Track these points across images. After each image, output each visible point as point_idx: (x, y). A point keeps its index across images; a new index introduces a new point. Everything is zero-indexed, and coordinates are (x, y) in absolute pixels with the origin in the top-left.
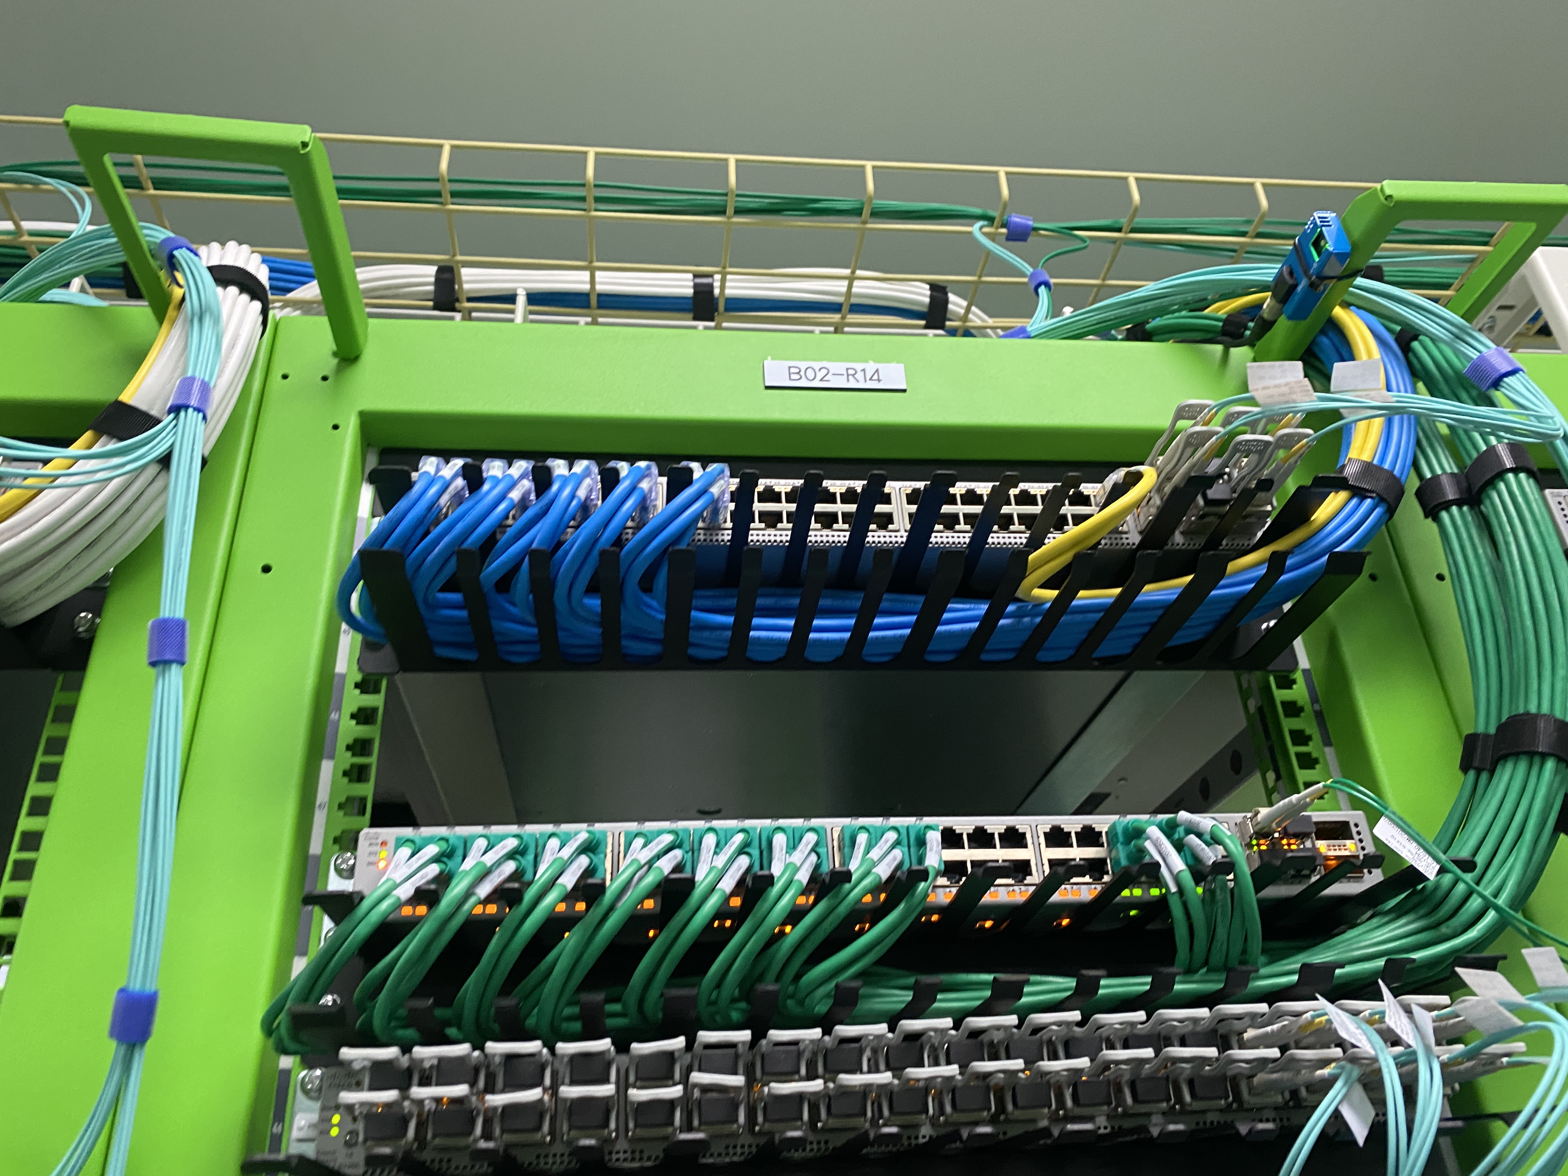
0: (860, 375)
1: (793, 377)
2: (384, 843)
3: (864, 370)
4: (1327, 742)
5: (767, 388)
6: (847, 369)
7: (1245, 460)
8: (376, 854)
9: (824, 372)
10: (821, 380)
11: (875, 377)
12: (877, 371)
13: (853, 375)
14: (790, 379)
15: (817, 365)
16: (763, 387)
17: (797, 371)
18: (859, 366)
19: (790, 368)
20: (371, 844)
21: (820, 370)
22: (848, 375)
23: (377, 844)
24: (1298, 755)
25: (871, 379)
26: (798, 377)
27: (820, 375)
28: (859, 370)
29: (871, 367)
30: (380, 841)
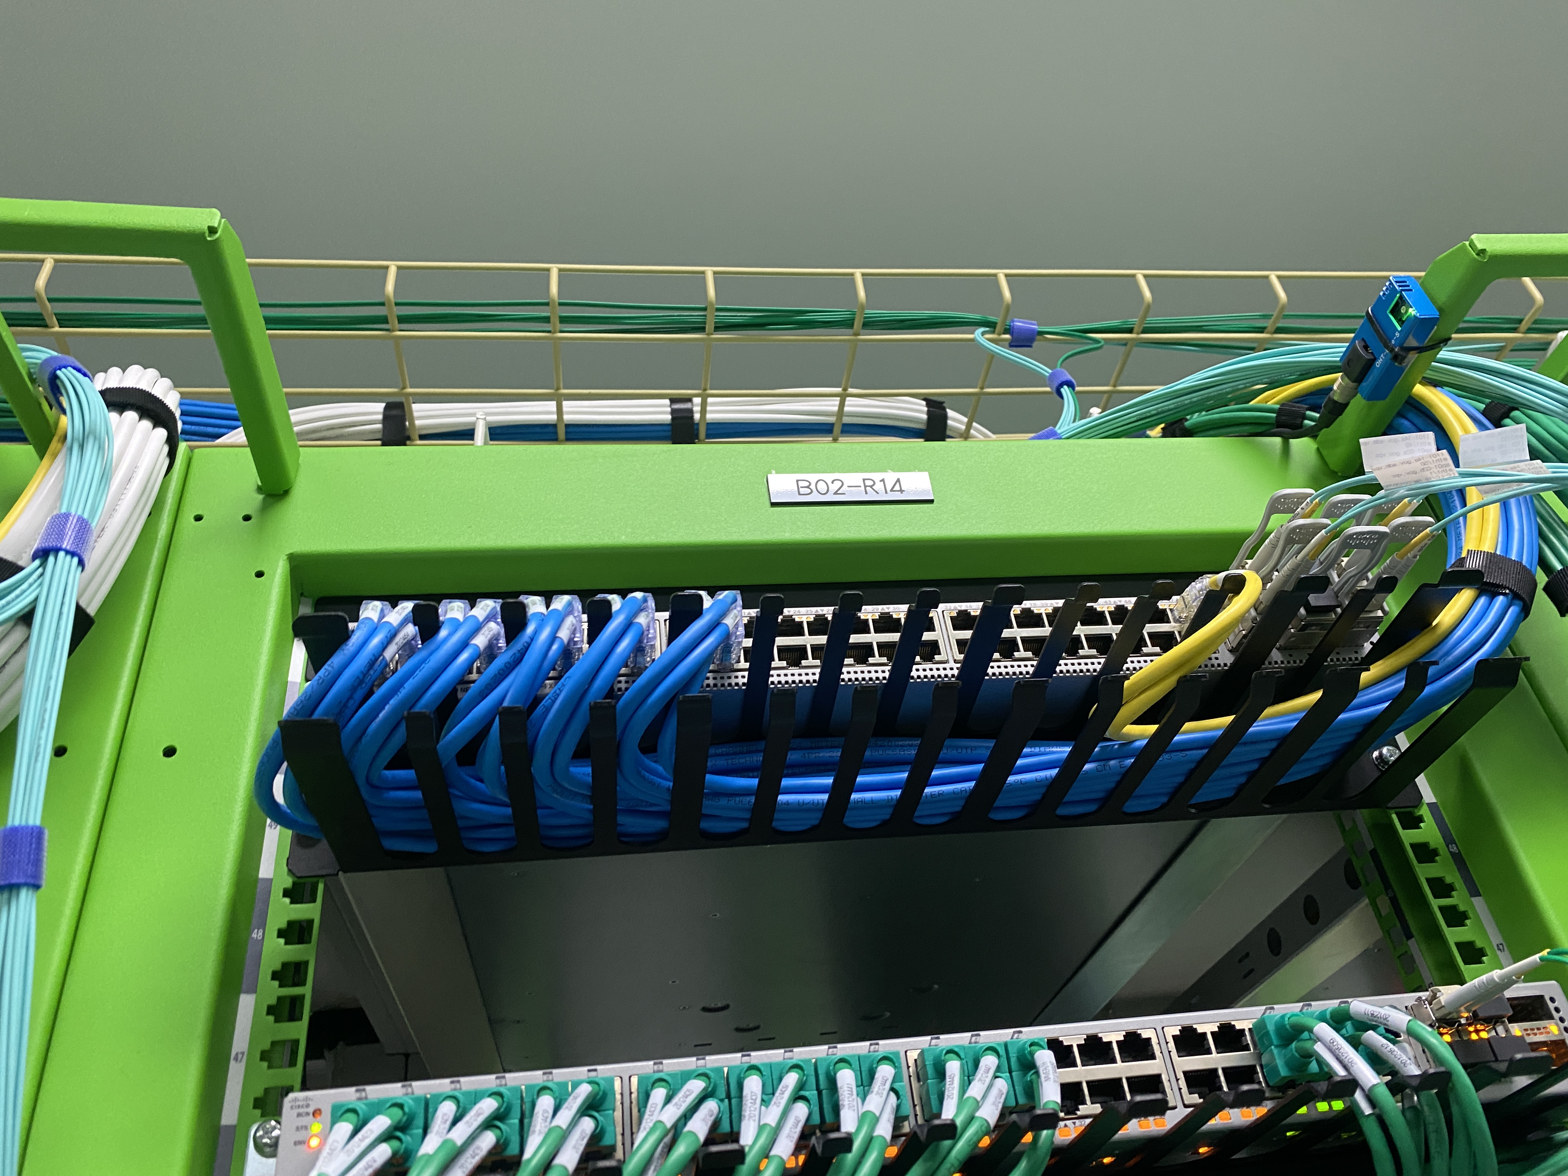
0: (879, 486)
1: (802, 491)
2: (317, 1113)
3: (883, 480)
4: (1474, 892)
5: (774, 505)
6: (864, 480)
7: (1346, 559)
8: (306, 1128)
9: (840, 484)
10: (836, 493)
11: (897, 488)
12: (898, 481)
13: (871, 487)
14: (799, 494)
15: (829, 477)
16: (769, 505)
17: (808, 484)
18: (877, 476)
19: (797, 481)
20: (299, 1115)
21: (832, 483)
22: (865, 487)
23: (308, 1114)
24: (1441, 908)
25: (892, 490)
26: (808, 491)
27: (834, 487)
28: (877, 482)
29: (891, 477)
30: (311, 1110)
